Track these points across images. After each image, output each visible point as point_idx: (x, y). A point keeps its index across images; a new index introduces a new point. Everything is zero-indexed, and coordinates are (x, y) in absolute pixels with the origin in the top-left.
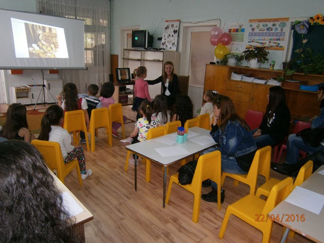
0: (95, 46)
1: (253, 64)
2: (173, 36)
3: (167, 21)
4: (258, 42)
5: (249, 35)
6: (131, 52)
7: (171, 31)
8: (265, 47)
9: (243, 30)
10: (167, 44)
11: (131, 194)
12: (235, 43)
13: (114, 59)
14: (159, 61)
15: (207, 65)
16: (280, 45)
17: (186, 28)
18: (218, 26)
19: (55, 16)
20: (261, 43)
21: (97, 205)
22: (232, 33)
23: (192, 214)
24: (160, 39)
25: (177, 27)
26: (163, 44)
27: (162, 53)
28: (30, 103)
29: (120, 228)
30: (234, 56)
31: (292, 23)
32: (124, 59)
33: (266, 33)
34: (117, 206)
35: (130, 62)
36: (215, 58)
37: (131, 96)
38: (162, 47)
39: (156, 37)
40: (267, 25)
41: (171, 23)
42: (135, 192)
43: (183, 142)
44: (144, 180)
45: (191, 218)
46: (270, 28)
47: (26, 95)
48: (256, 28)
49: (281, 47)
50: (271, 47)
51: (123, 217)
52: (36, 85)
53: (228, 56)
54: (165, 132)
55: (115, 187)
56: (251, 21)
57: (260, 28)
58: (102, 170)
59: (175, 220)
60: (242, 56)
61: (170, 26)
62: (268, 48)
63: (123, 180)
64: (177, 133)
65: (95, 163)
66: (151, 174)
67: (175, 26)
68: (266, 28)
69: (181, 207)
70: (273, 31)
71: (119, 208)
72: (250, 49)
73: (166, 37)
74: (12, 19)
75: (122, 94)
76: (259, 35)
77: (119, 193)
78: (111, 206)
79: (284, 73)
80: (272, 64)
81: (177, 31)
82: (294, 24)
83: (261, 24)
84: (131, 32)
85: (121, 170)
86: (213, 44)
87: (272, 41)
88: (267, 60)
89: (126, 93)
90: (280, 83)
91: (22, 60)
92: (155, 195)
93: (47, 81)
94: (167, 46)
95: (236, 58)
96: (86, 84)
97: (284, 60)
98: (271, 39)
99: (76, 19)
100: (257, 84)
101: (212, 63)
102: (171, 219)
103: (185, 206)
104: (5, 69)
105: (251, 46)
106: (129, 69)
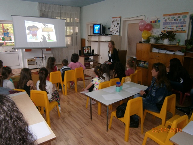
0: (72, 34)
1: (166, 42)
2: (117, 26)
3: (113, 18)
4: (169, 28)
5: (163, 24)
6: (92, 37)
7: (115, 23)
8: (173, 31)
9: (159, 21)
10: (113, 31)
11: (88, 122)
12: (154, 29)
13: (83, 41)
14: (108, 42)
15: (137, 43)
16: (183, 29)
17: (125, 21)
18: (144, 19)
19: (49, 18)
20: (171, 29)
21: (68, 128)
22: (152, 23)
23: (124, 136)
24: (109, 28)
25: (119, 21)
26: (111, 31)
27: (110, 37)
28: (35, 68)
29: (80, 143)
30: (154, 37)
31: (191, 15)
32: (88, 41)
33: (174, 22)
34: (79, 129)
35: (92, 43)
36: (142, 39)
37: (92, 63)
38: (110, 33)
39: (107, 28)
40: (174, 18)
41: (116, 19)
42: (91, 121)
43: (120, 91)
44: (97, 114)
45: (124, 138)
46: (176, 19)
47: (33, 63)
48: (167, 19)
49: (184, 30)
50: (178, 31)
51: (82, 136)
52: (39, 58)
53: (150, 38)
54: (110, 85)
55: (79, 118)
56: (164, 15)
57: (170, 19)
58: (73, 108)
59: (114, 139)
60: (159, 37)
61: (115, 21)
62: (175, 31)
63: (84, 113)
64: (116, 86)
65: (69, 103)
66: (101, 110)
67: (118, 20)
68: (174, 19)
69: (118, 132)
70: (179, 21)
71: (81, 131)
72: (164, 33)
73: (113, 27)
74: (25, 21)
75: (86, 62)
76: (169, 23)
77: (81, 122)
78: (76, 130)
79: (186, 47)
80: (179, 41)
81: (119, 23)
82: (192, 16)
83: (171, 17)
84: (92, 25)
85: (84, 108)
86: (141, 30)
87: (178, 27)
88: (175, 39)
89: (89, 61)
90: (183, 53)
91: (31, 43)
92: (102, 123)
93: (45, 55)
94: (113, 33)
95: (155, 39)
96: (67, 56)
97: (186, 39)
98: (177, 26)
99: (61, 19)
100: (168, 54)
101: (141, 42)
102: (111, 139)
103: (120, 130)
104: (22, 49)
105: (165, 30)
106: (90, 47)
